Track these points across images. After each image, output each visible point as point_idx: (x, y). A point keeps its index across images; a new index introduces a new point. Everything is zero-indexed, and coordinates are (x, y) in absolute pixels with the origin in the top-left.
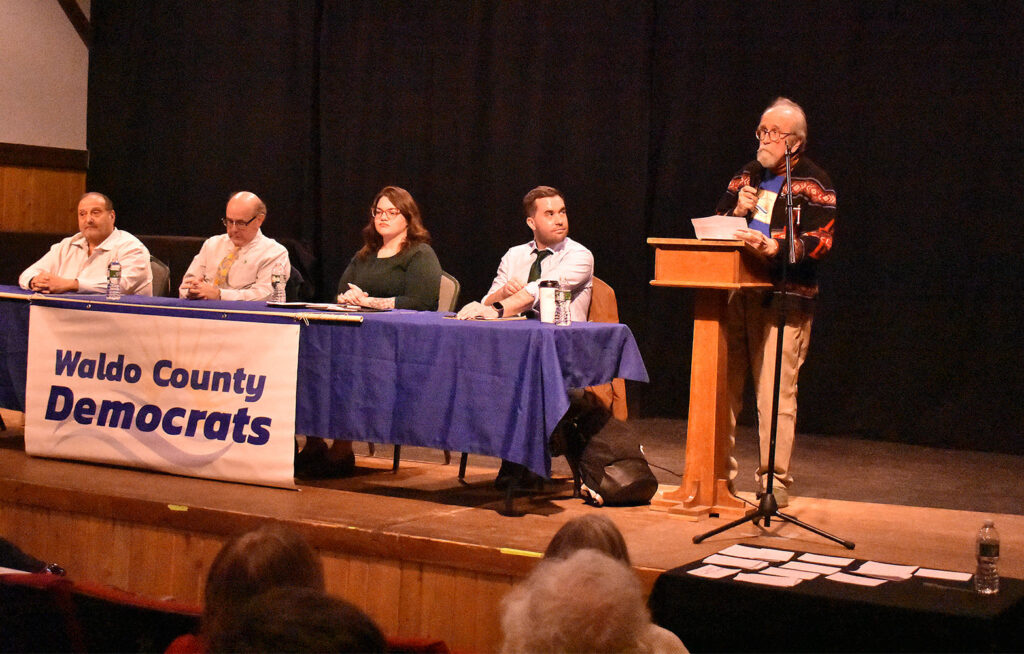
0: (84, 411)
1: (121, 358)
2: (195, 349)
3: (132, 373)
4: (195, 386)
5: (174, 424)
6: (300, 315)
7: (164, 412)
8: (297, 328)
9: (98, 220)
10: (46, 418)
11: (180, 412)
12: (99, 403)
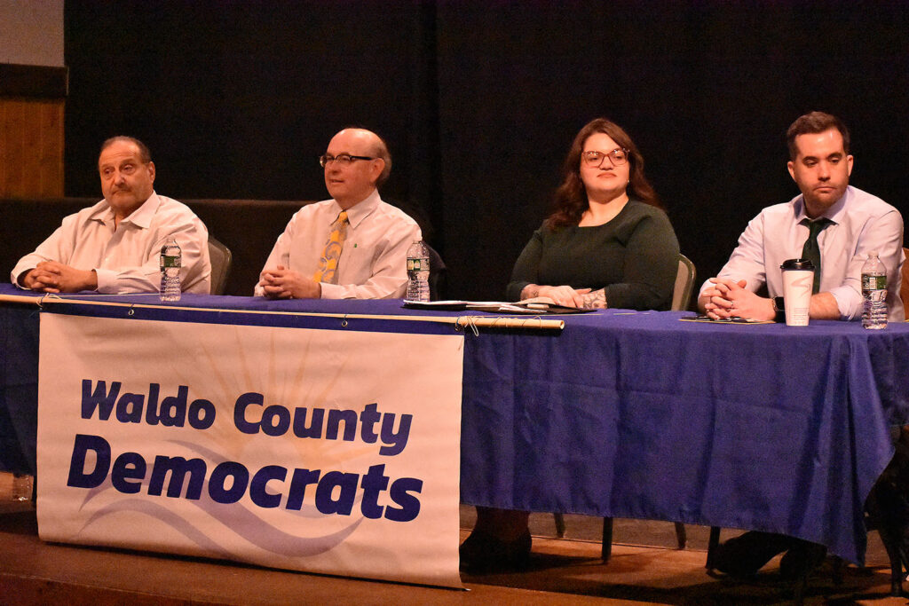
0: (127, 473)
1: (183, 390)
2: (300, 375)
3: (201, 414)
4: (301, 432)
5: (268, 491)
6: (464, 320)
7: (253, 472)
8: (460, 340)
9: (130, 179)
10: (68, 485)
11: (279, 473)
12: (150, 461)
